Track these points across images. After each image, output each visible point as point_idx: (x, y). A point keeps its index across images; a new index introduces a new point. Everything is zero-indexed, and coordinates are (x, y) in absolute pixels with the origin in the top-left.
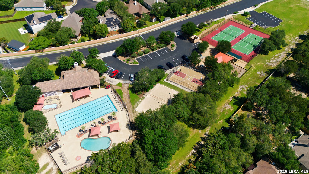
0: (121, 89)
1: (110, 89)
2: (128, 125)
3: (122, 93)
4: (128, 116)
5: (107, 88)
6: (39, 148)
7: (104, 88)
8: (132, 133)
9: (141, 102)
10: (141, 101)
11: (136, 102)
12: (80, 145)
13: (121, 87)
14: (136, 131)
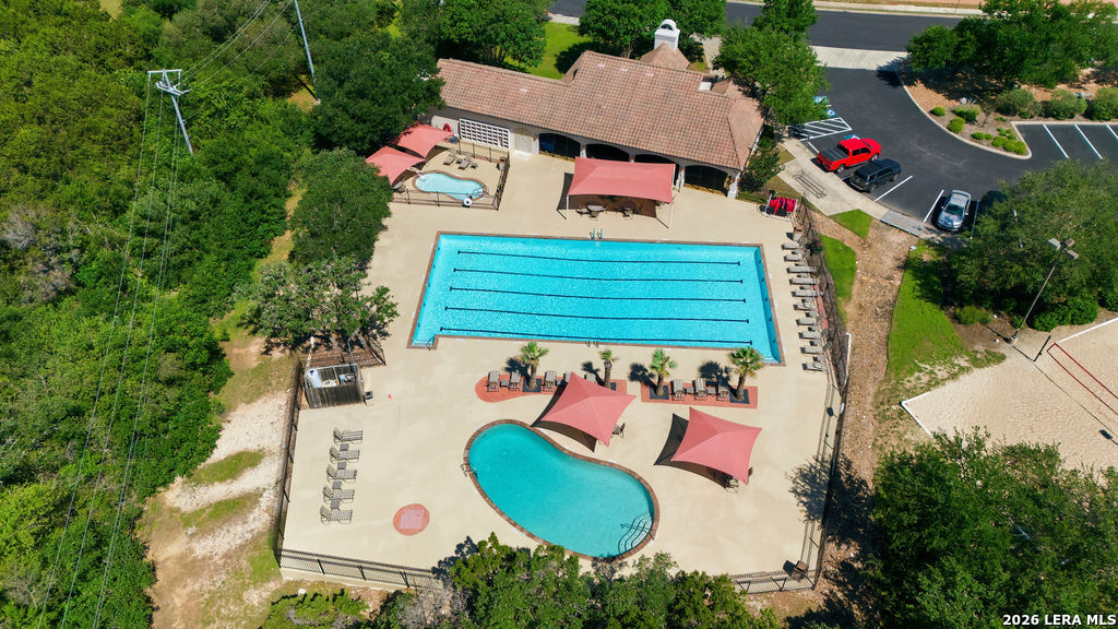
0: (858, 251)
1: (786, 224)
2: (807, 476)
3: (853, 270)
4: (834, 421)
5: (770, 211)
6: (276, 354)
7: (754, 206)
8: (815, 551)
9: (964, 378)
10: (962, 369)
11: (928, 358)
12: (468, 448)
13: (861, 235)
14: (850, 552)
